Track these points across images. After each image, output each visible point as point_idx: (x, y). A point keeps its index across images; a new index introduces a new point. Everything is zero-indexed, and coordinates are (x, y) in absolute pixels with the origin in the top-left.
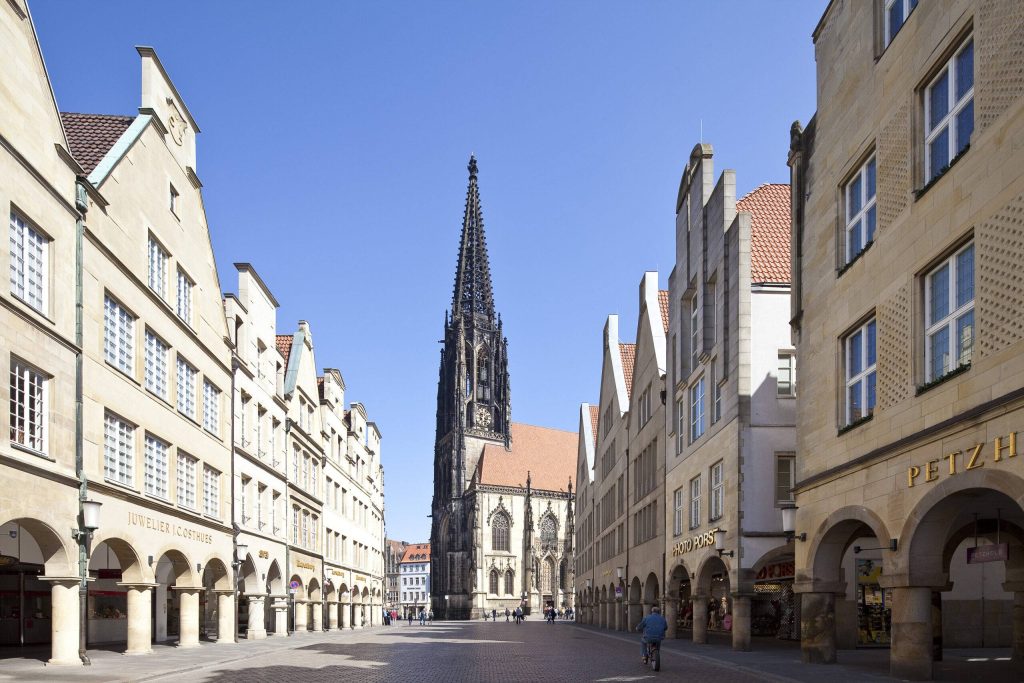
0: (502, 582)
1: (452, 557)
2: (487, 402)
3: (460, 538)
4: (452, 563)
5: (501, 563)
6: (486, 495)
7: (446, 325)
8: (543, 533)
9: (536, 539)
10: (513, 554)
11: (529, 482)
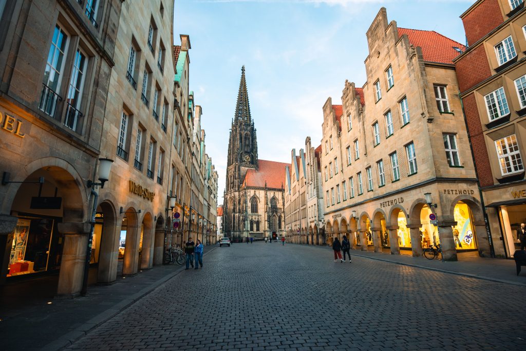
0: (255, 226)
1: (234, 216)
2: (248, 153)
3: (238, 208)
4: (234, 218)
5: (255, 218)
6: (249, 190)
7: (232, 123)
8: (271, 205)
9: (269, 208)
10: (259, 214)
11: (266, 185)
